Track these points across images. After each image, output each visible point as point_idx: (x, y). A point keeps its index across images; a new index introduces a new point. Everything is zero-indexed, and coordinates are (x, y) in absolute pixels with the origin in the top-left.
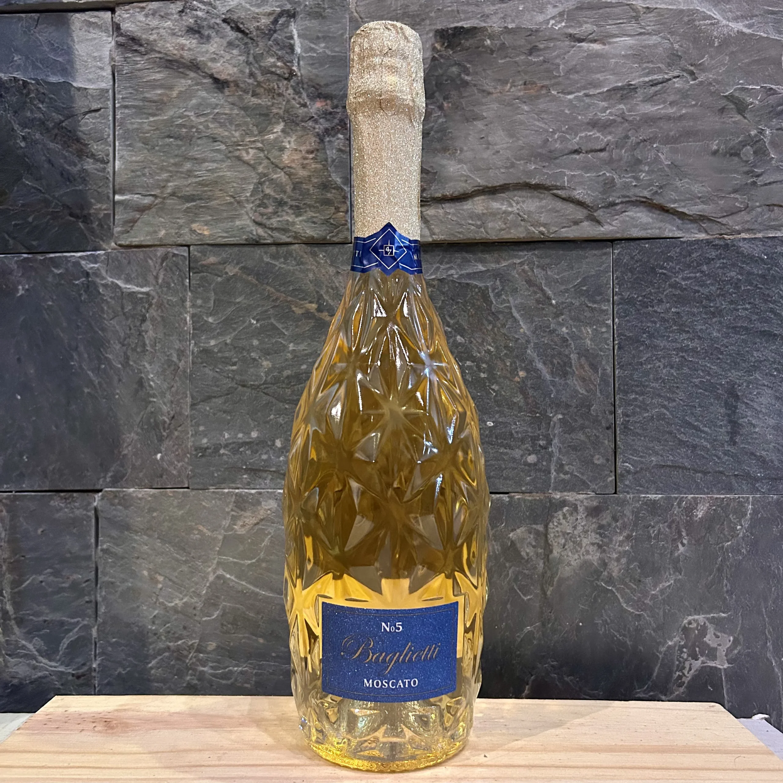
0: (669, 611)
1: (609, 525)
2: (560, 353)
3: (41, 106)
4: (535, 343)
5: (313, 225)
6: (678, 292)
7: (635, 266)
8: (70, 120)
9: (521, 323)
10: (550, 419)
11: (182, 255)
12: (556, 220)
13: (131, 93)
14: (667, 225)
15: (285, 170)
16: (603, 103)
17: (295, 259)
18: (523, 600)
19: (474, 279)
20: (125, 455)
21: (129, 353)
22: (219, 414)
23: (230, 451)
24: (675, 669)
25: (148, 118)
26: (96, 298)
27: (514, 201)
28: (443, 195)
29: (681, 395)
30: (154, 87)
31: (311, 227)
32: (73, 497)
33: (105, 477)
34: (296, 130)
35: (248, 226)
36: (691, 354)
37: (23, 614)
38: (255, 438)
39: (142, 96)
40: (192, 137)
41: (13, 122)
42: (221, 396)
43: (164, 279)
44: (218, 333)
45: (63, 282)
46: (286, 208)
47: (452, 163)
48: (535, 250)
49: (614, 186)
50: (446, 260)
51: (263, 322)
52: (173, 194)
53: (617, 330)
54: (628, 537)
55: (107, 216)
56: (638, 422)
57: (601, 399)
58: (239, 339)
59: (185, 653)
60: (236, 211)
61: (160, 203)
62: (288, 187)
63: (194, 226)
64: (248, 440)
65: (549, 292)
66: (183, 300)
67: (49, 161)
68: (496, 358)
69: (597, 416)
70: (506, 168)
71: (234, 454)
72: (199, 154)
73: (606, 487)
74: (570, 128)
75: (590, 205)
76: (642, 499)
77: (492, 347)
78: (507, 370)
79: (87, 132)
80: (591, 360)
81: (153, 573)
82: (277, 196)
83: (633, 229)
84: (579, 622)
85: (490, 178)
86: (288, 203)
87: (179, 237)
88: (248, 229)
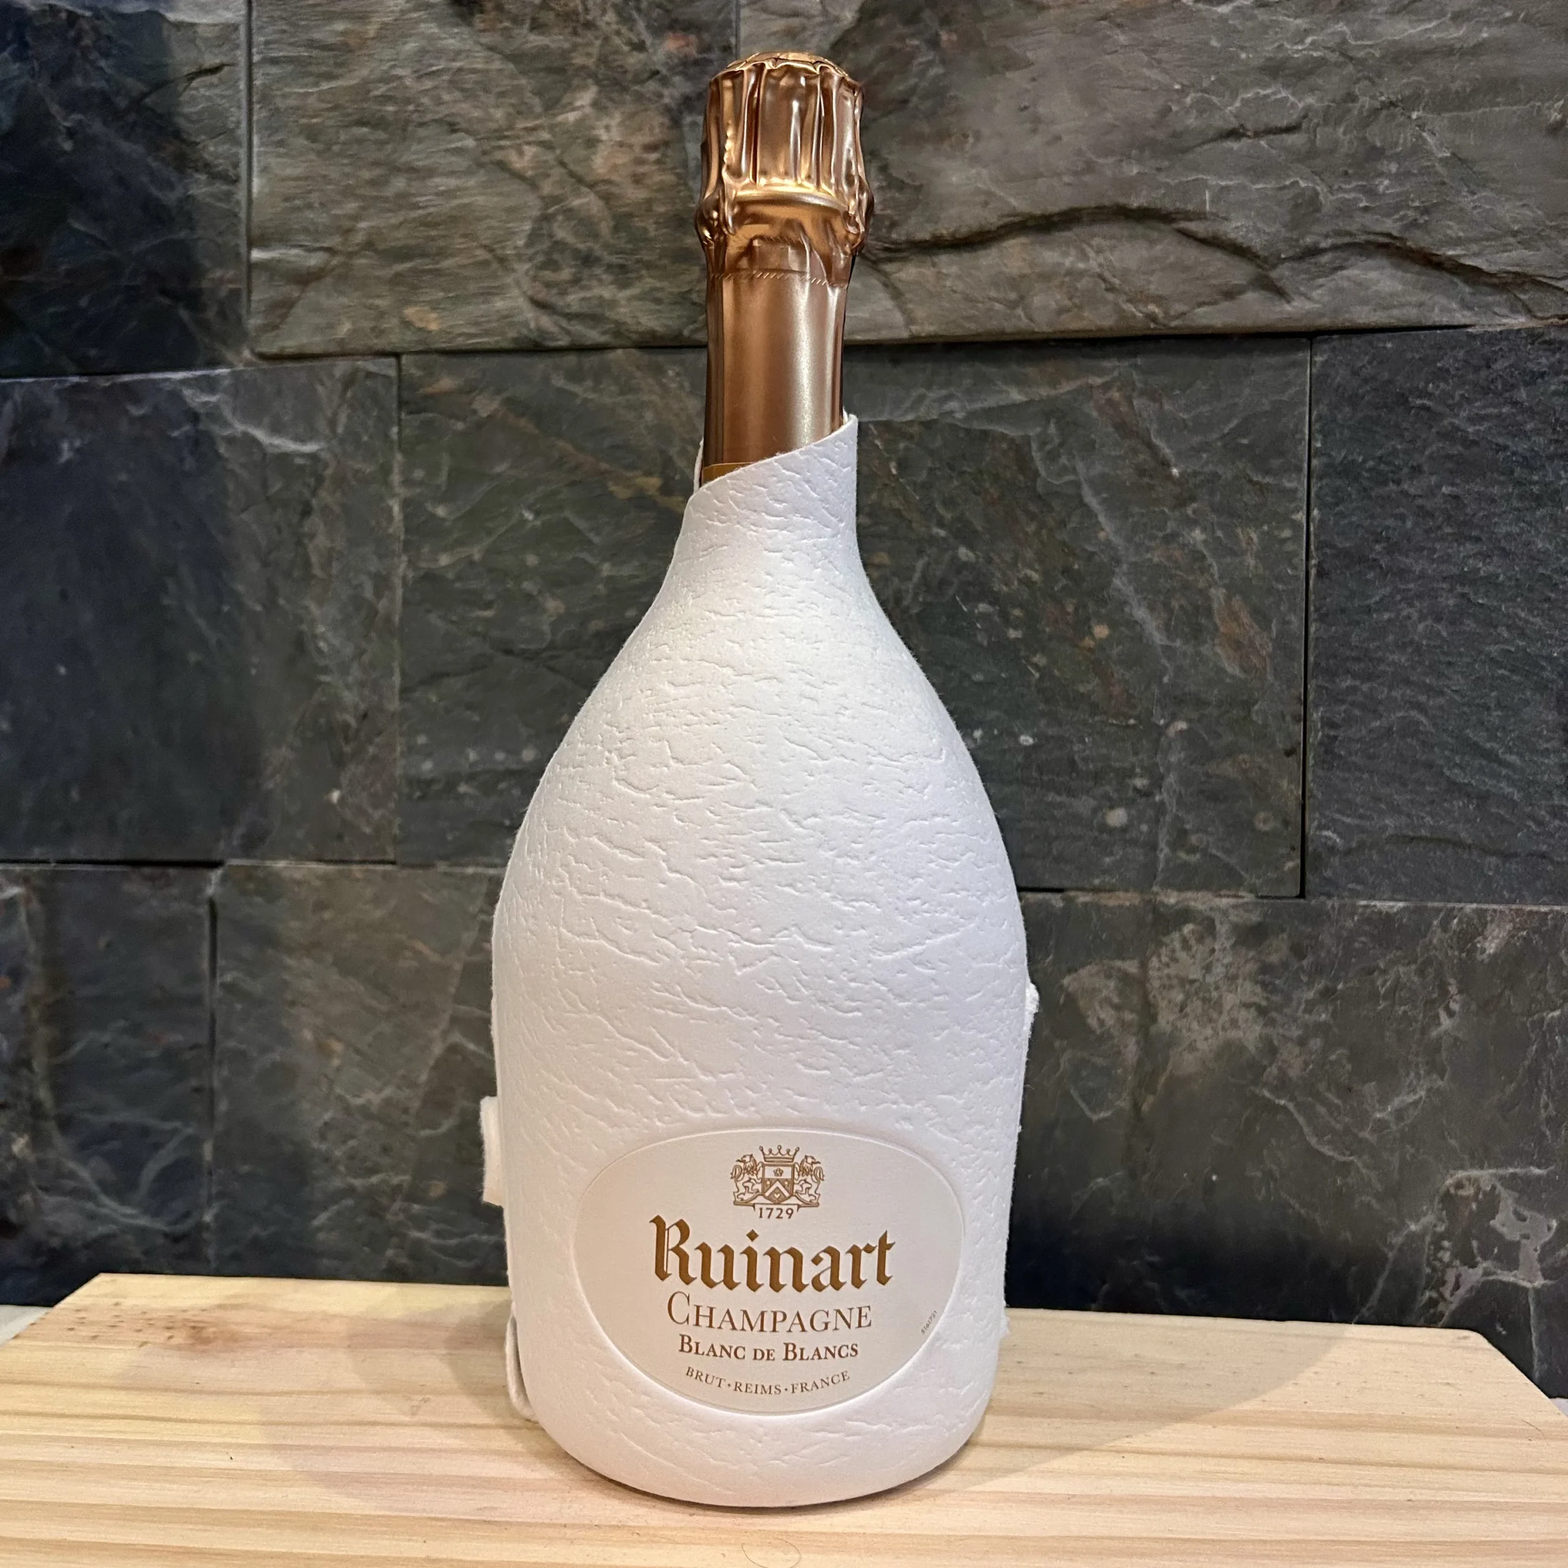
0: (1413, 1156)
1: (1285, 965)
2: (1186, 586)
3: (102, 63)
4: (1131, 564)
5: (654, 307)
6: (1457, 449)
7: (1361, 391)
8: (160, 92)
9: (1102, 518)
10: (1161, 731)
11: (384, 376)
12: (1183, 288)
13: (284, 31)
14: (1436, 298)
15: (597, 189)
16: (1299, 21)
17: (617, 381)
18: (1090, 1120)
19: (1000, 419)
21: (278, 581)
22: (456, 710)
23: (478, 788)
24: (1423, 1283)
25: (316, 84)
26: (213, 467)
27: (1091, 246)
28: (934, 237)
29: (1458, 682)
30: (331, 17)
31: (651, 311)
32: (168, 877)
33: (229, 837)
34: (624, 103)
35: (520, 311)
36: (1482, 590)
37: (72, 1109)
38: (531, 762)
39: (305, 37)
40: (407, 122)
41: (47, 99)
42: (460, 674)
43: (347, 426)
44: (456, 540)
45: (148, 433)
46: (598, 271)
47: (957, 164)
48: (1135, 354)
49: (1317, 210)
50: (939, 380)
51: (548, 517)
52: (369, 245)
53: (1316, 535)
54: (1328, 994)
55: (235, 294)
57: (1276, 689)
58: (499, 553)
59: (384, 1201)
60: (496, 278)
61: (341, 266)
62: (603, 226)
63: (410, 312)
64: (514, 767)
65: (1167, 451)
66: (386, 470)
67: (121, 180)
68: (1044, 596)
69: (1265, 725)
70: (1076, 173)
71: (487, 795)
72: (421, 160)
73: (1280, 881)
74: (1221, 81)
75: (1262, 253)
76: (1360, 910)
77: (1036, 571)
78: (1067, 623)
79: (195, 117)
80: (1255, 600)
81: (322, 1035)
82: (580, 246)
83: (1359, 308)
84: (1210, 1173)
85: (1039, 195)
86: (602, 259)
87: (377, 338)
88: (520, 318)
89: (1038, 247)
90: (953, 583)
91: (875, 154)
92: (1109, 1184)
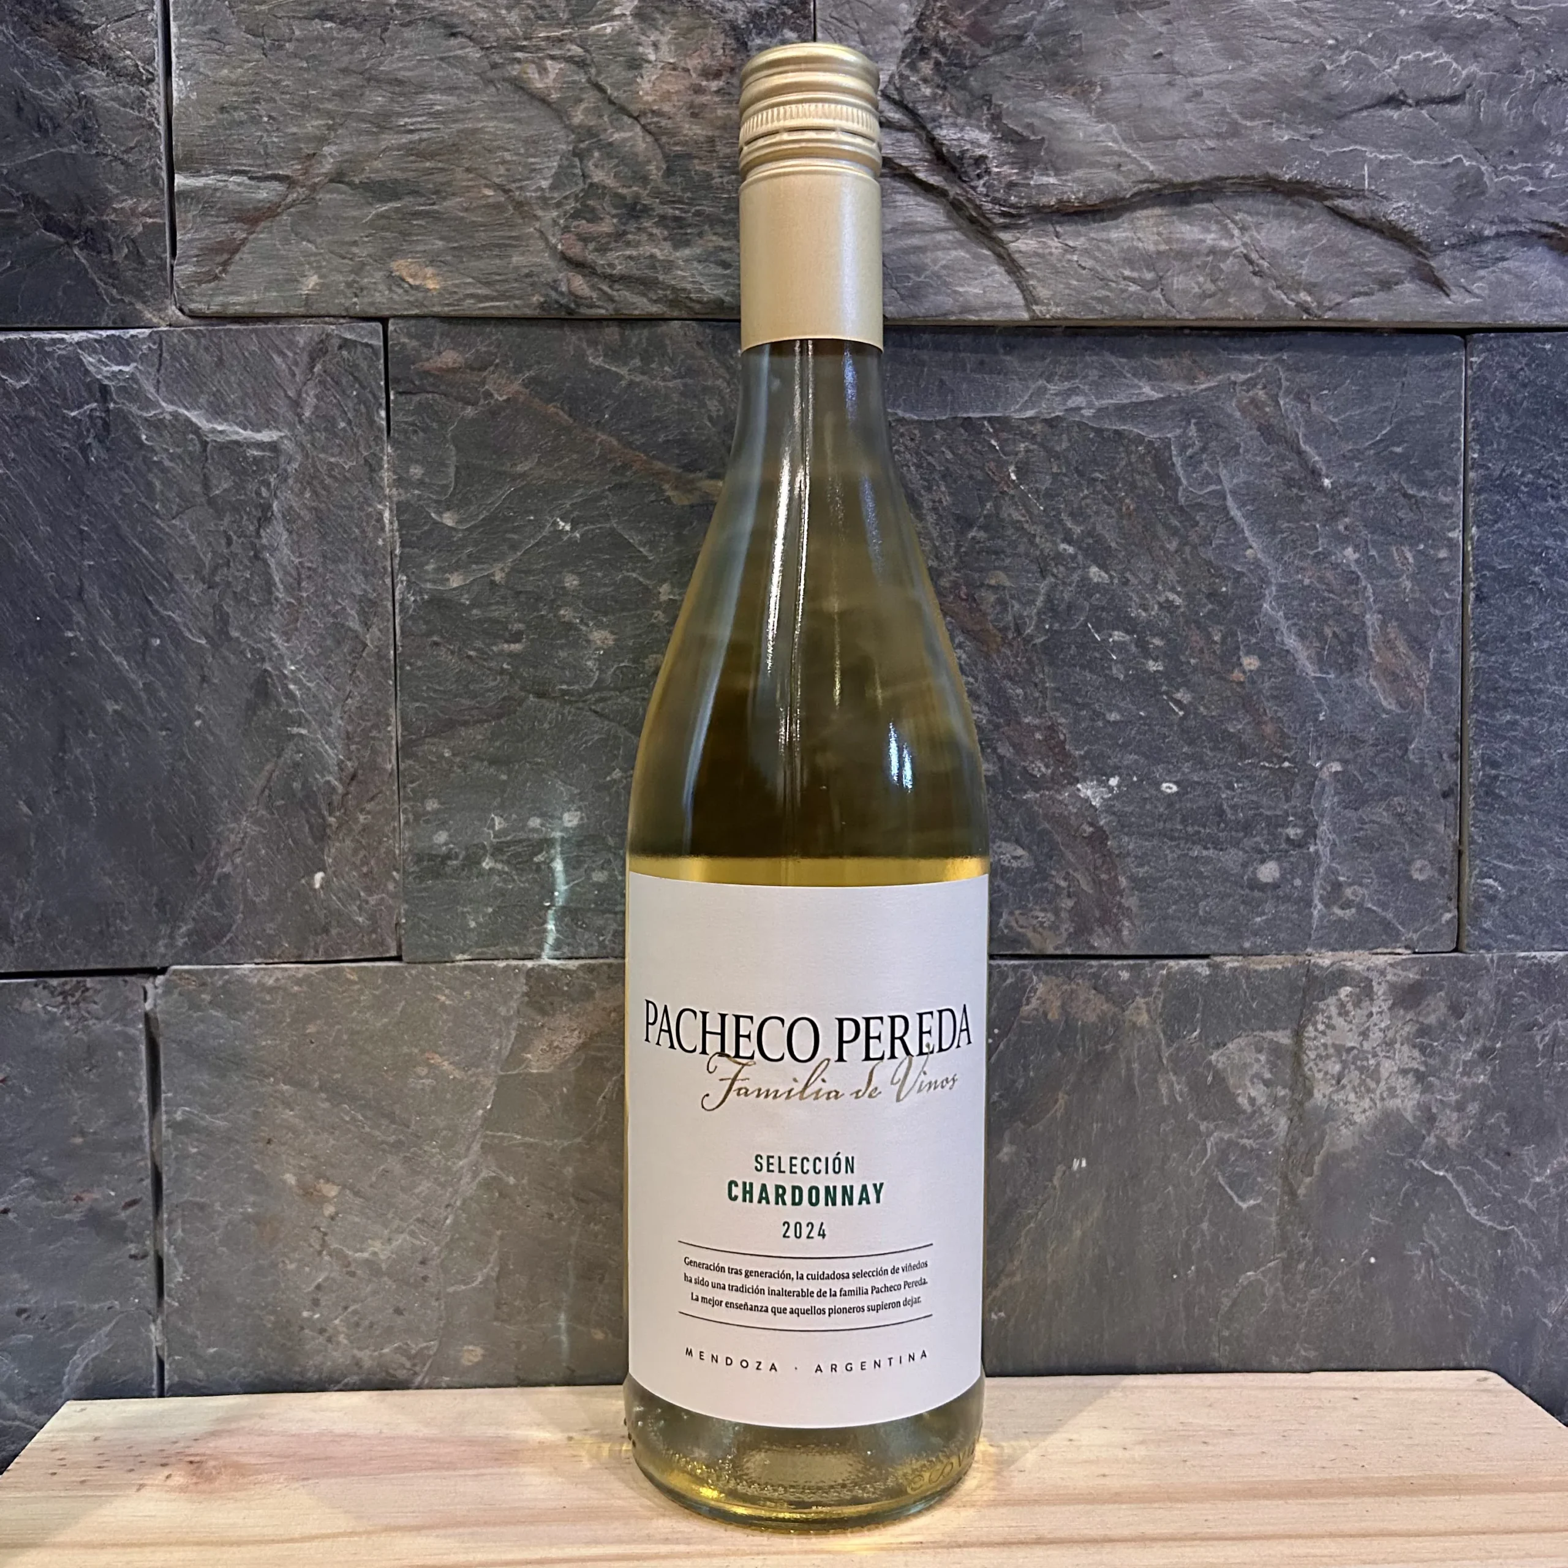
1: (1443, 1025)
2: (1339, 611)
4: (1281, 587)
5: (720, 271)
7: (1520, 396)
9: (1247, 534)
10: (1315, 773)
11: (367, 345)
12: (1339, 275)
15: (643, 121)
17: (672, 360)
18: (1240, 1208)
19: (1133, 418)
20: (227, 876)
21: (229, 607)
22: (477, 764)
23: (508, 862)
26: (130, 458)
27: (1233, 221)
28: (1060, 201)
31: (718, 277)
32: (87, 990)
33: (171, 937)
34: (674, 14)
35: (549, 270)
38: (574, 829)
40: (388, 19)
42: (481, 721)
43: (316, 407)
44: (469, 556)
45: (32, 412)
46: (647, 224)
47: (1080, 115)
48: (1280, 349)
49: (1483, 193)
50: (1062, 369)
51: (589, 527)
52: (338, 177)
53: (1475, 557)
54: (1485, 1054)
55: (153, 231)
56: (1517, 780)
57: (1433, 725)
58: (528, 572)
60: (512, 226)
61: (302, 201)
62: (652, 167)
63: (401, 266)
64: (553, 834)
65: (1316, 458)
66: (372, 466)
68: (1187, 622)
69: (1425, 765)
70: (1218, 136)
71: (521, 871)
72: (408, 69)
73: (1437, 935)
74: (1378, 39)
75: (1423, 239)
76: (1521, 962)
77: (1179, 594)
78: (1214, 653)
80: (1412, 627)
81: (309, 1177)
82: (623, 191)
83: (1520, 305)
84: (1368, 1256)
85: (1177, 158)
86: (653, 209)
87: (356, 296)
88: (547, 278)
89: (1174, 218)
90: (1082, 608)
91: (987, 100)
92: (1260, 1277)
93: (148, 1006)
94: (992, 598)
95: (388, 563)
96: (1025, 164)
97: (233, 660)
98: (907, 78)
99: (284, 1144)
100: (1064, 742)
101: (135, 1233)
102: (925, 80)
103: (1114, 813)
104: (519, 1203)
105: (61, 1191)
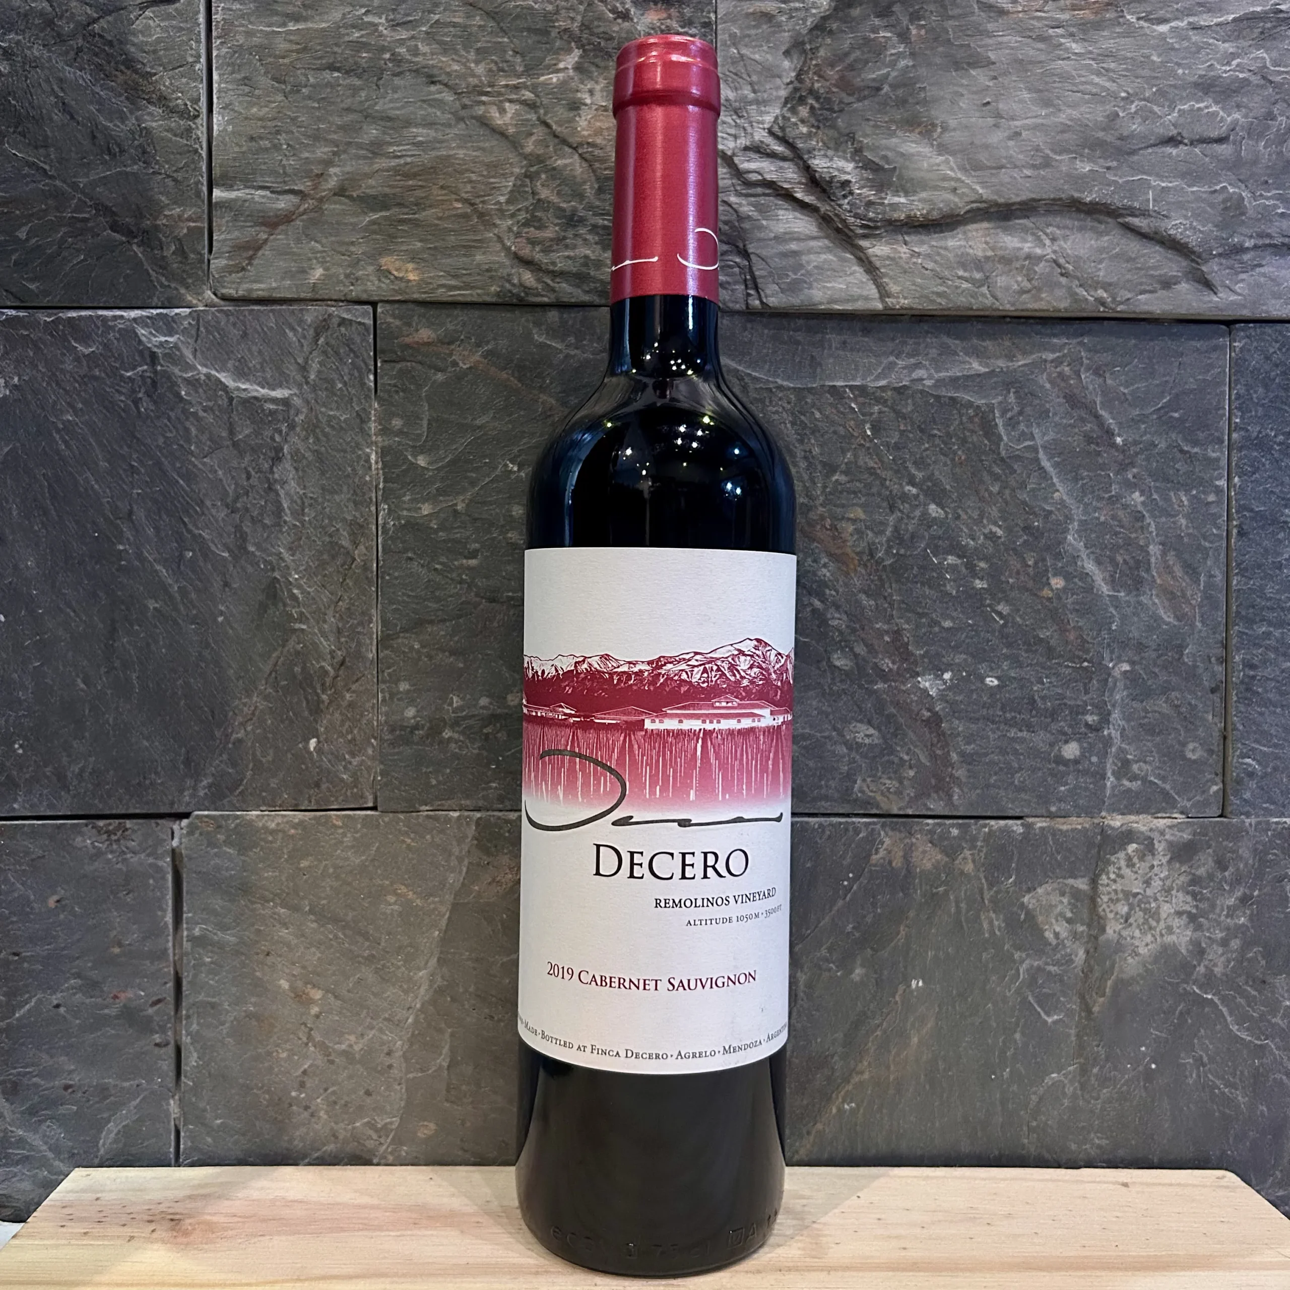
1: (1211, 877)
2: (1128, 542)
4: (1082, 523)
7: (1273, 374)
8: (110, 18)
9: (1055, 480)
10: (1108, 672)
11: (360, 323)
12: (1129, 276)
15: (580, 151)
16: (1227, 45)
18: (1046, 1022)
19: (965, 388)
20: (240, 741)
21: (247, 527)
22: (440, 655)
23: (462, 733)
25: (284, 25)
26: (172, 410)
27: (1047, 234)
28: (909, 217)
32: (127, 830)
33: (195, 788)
34: (606, 68)
35: (502, 265)
37: (19, 1074)
40: (382, 71)
42: (443, 621)
43: (319, 372)
44: (437, 490)
45: (97, 372)
46: (582, 231)
47: (925, 151)
48: (1082, 335)
49: (1243, 214)
50: (908, 349)
51: (533, 468)
52: (340, 192)
53: (1237, 500)
54: (1244, 900)
55: (195, 232)
56: (1271, 679)
57: (1203, 634)
58: (484, 503)
60: (476, 232)
61: (312, 210)
62: (586, 187)
64: (499, 711)
65: (1110, 421)
66: (362, 418)
67: (65, 107)
68: (1006, 550)
69: (1195, 667)
70: (1034, 167)
71: (473, 740)
72: (398, 109)
73: (1206, 804)
74: (1161, 93)
75: (1196, 249)
76: (1274, 826)
77: (1000, 527)
78: (1028, 574)
79: (147, 48)
80: (1186, 556)
81: (299, 984)
82: (564, 205)
83: (1273, 302)
84: (1149, 1063)
85: (1002, 185)
86: (586, 220)
87: (352, 284)
88: (504, 272)
89: (999, 230)
90: (924, 537)
91: (851, 137)
92: (1062, 1078)
93: (175, 843)
94: (851, 528)
95: (374, 495)
96: (881, 187)
97: (250, 569)
98: (789, 119)
99: (280, 956)
100: (907, 644)
101: (160, 1026)
102: (803, 121)
103: (947, 702)
104: (467, 1007)
105: (102, 991)
